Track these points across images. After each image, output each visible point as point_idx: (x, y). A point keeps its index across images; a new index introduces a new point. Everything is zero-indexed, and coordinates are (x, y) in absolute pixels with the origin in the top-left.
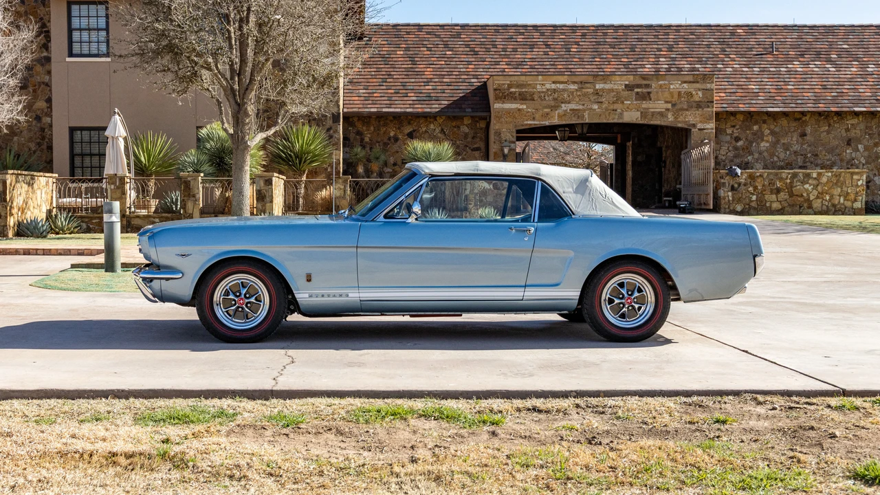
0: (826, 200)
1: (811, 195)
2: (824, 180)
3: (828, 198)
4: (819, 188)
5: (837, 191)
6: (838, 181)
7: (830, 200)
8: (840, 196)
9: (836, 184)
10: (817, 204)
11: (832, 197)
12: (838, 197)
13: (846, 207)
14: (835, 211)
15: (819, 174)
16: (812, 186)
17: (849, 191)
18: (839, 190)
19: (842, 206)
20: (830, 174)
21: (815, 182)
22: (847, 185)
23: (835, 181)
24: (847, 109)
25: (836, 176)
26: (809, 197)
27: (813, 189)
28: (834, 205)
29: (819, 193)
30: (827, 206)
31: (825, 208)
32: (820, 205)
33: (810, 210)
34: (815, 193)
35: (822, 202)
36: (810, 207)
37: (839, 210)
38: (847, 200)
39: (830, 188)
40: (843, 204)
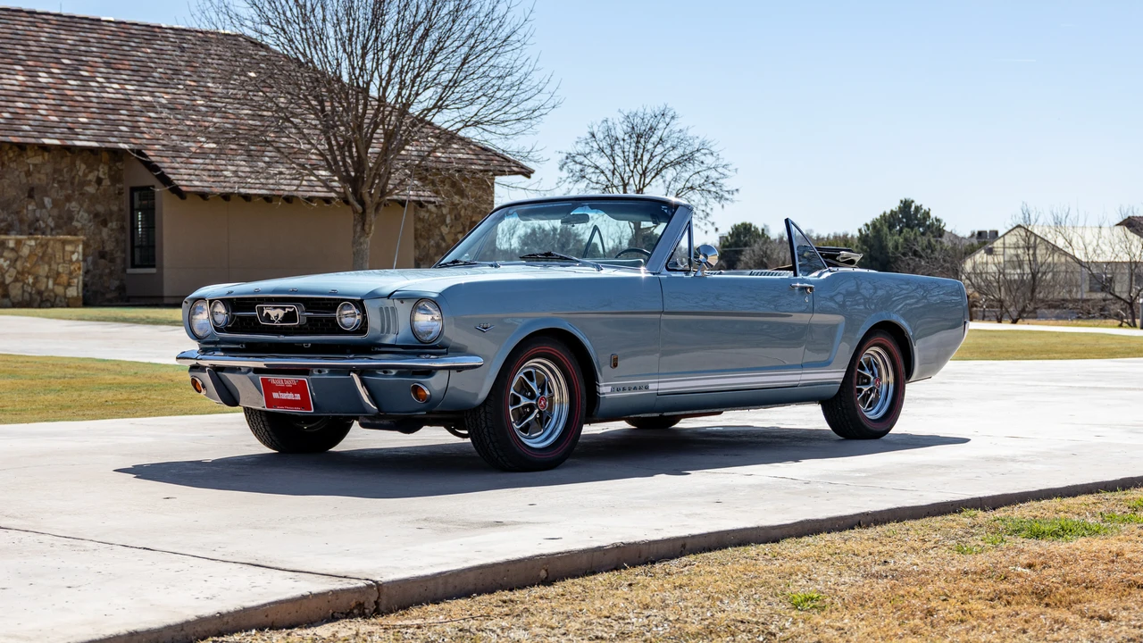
0: (28, 284)
1: (7, 276)
2: (25, 251)
3: (31, 280)
4: (19, 264)
5: (43, 270)
6: (44, 253)
7: (34, 284)
8: (47, 277)
9: (42, 258)
10: (15, 291)
11: (36, 279)
12: (45, 280)
13: (56, 296)
14: (42, 301)
15: (18, 242)
16: (8, 262)
17: (61, 270)
18: (46, 268)
19: (52, 294)
20: (33, 243)
21: (12, 255)
22: (58, 261)
23: (40, 254)
24: (33, 141)
25: (42, 246)
26: (4, 279)
27: (9, 266)
28: (40, 293)
29: (18, 272)
30: (30, 294)
31: (27, 296)
32: (20, 292)
33: (6, 301)
34: (13, 272)
35: (23, 287)
36: (6, 295)
37: (47, 300)
38: (58, 284)
39: (34, 265)
40: (53, 290)
